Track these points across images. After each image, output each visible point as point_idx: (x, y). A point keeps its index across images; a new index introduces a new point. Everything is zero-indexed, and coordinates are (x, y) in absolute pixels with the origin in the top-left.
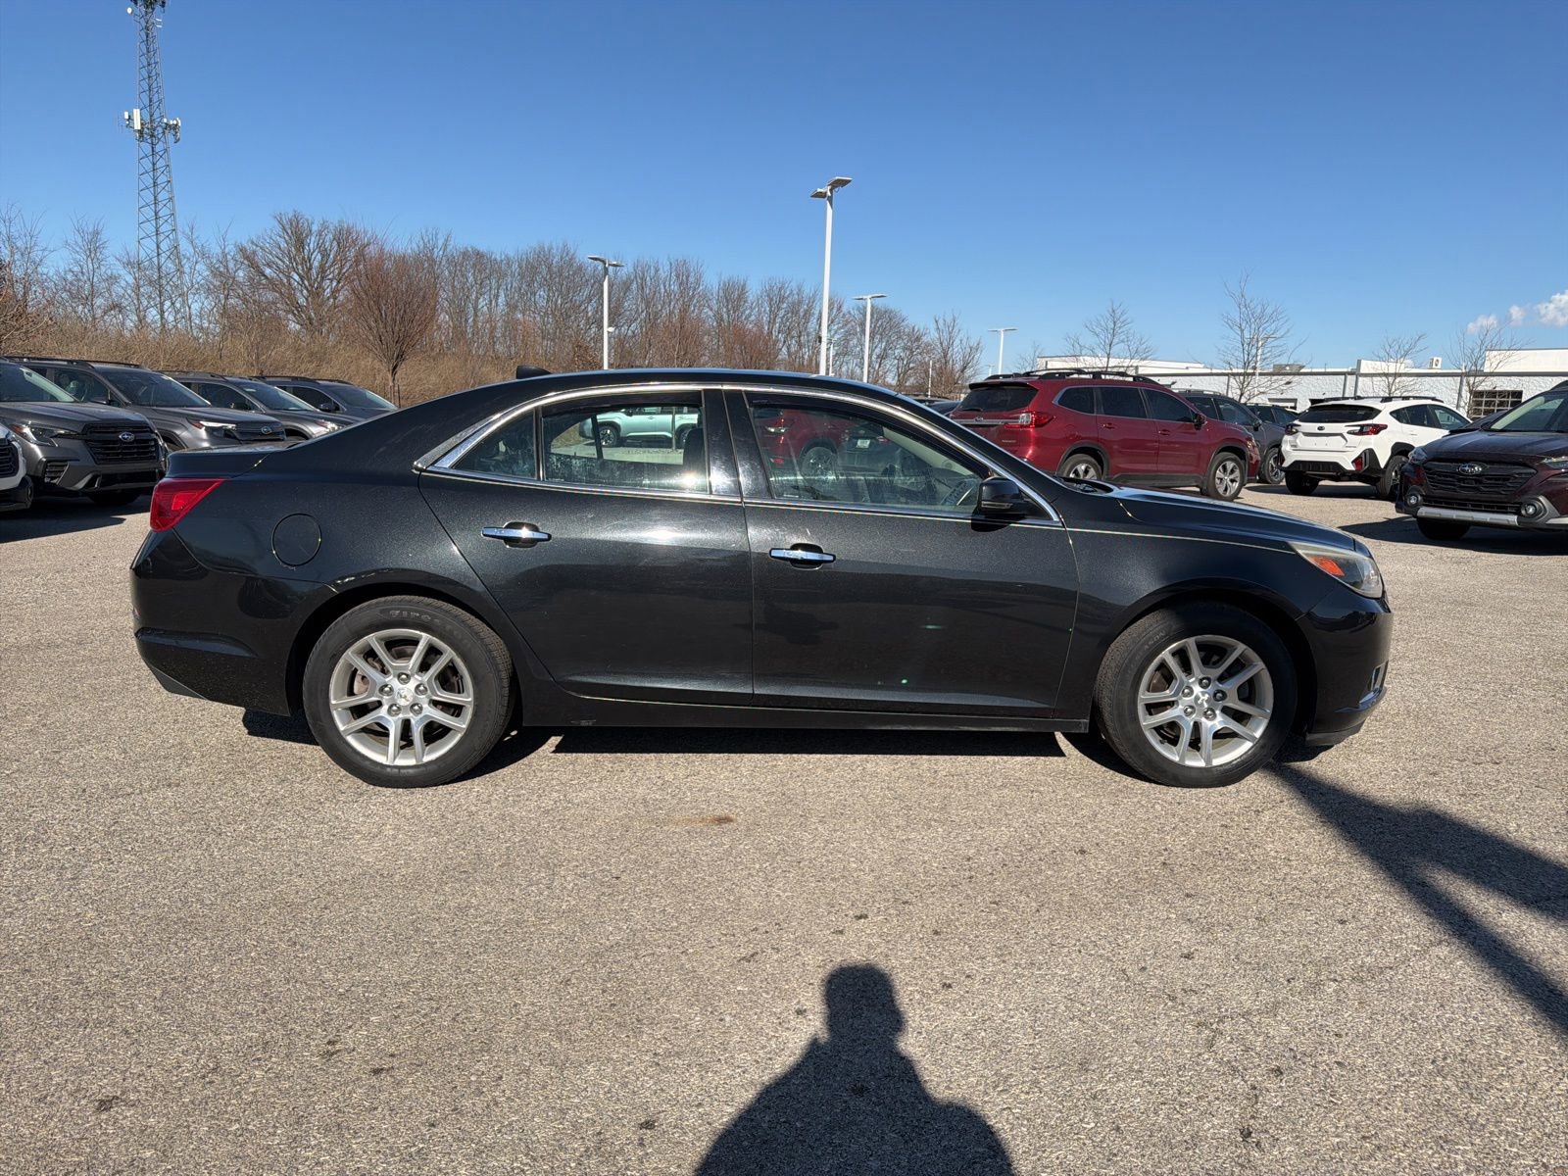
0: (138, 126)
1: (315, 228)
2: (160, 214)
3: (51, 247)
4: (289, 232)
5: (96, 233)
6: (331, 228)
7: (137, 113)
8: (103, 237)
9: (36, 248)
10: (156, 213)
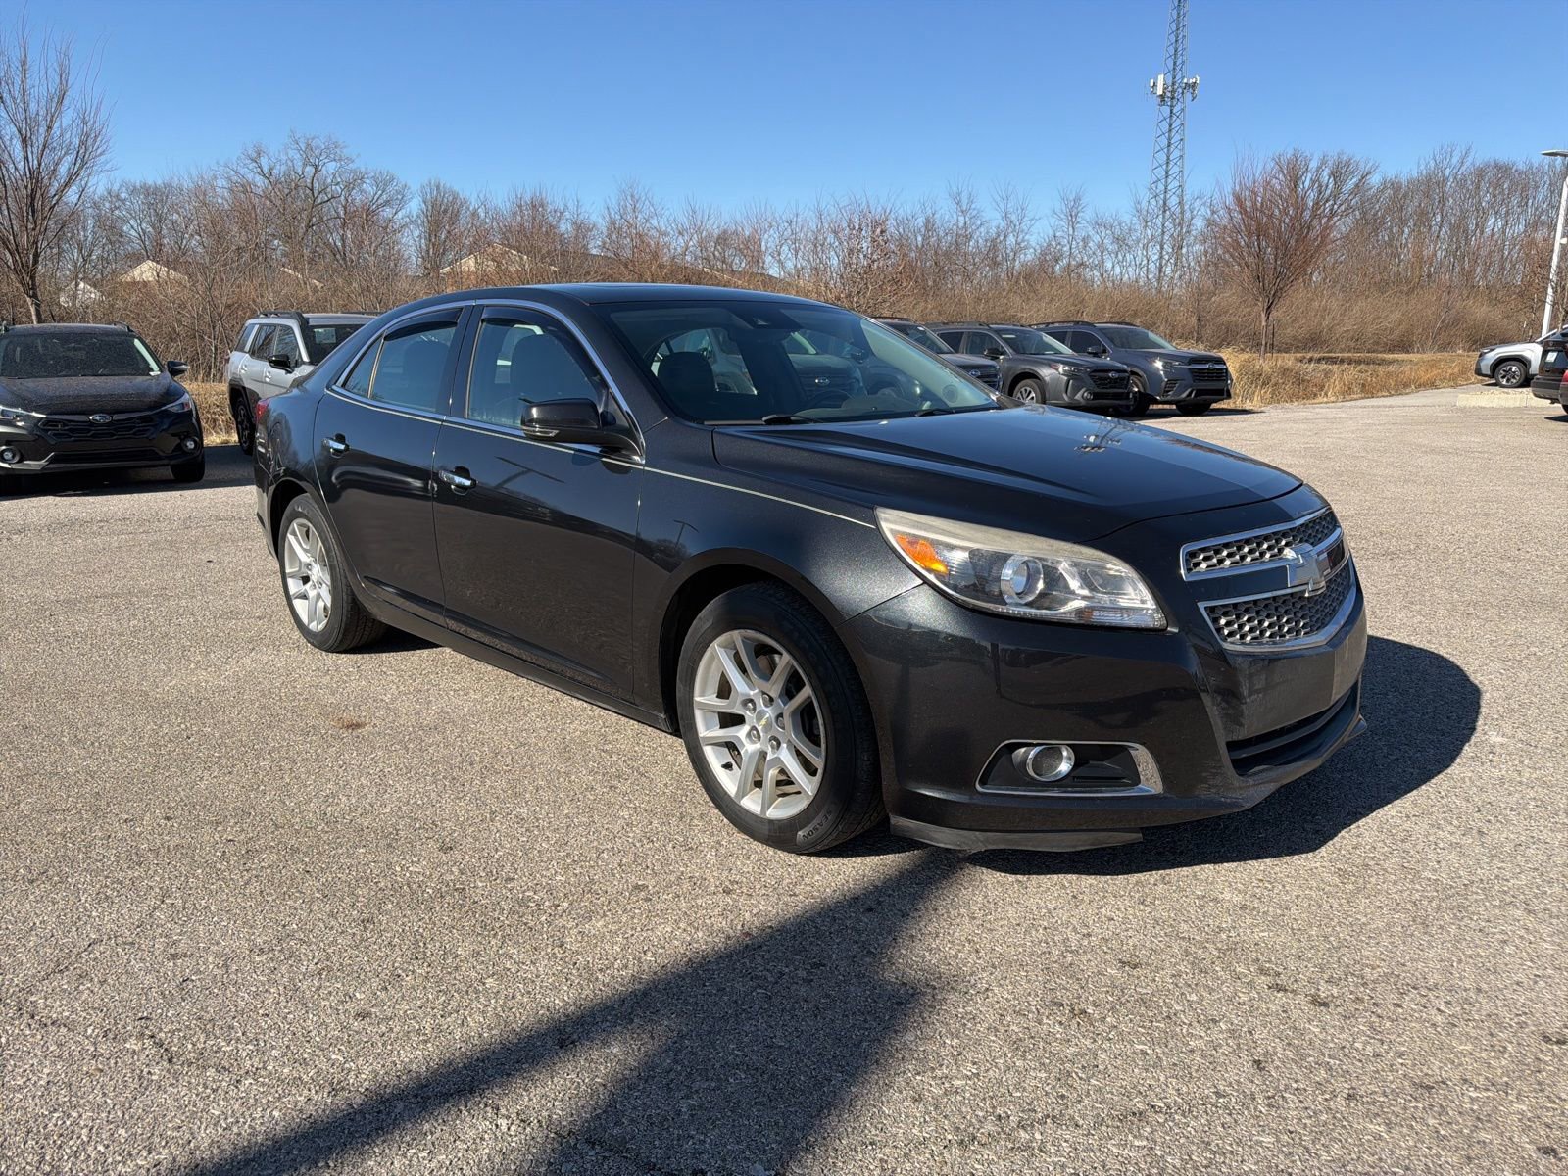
0: (1160, 92)
1: (1313, 165)
2: (1170, 173)
3: (1037, 217)
4: (1285, 171)
5: (1077, 199)
6: (1330, 163)
7: (1161, 78)
8: (1083, 201)
9: (1026, 218)
10: (1167, 173)
